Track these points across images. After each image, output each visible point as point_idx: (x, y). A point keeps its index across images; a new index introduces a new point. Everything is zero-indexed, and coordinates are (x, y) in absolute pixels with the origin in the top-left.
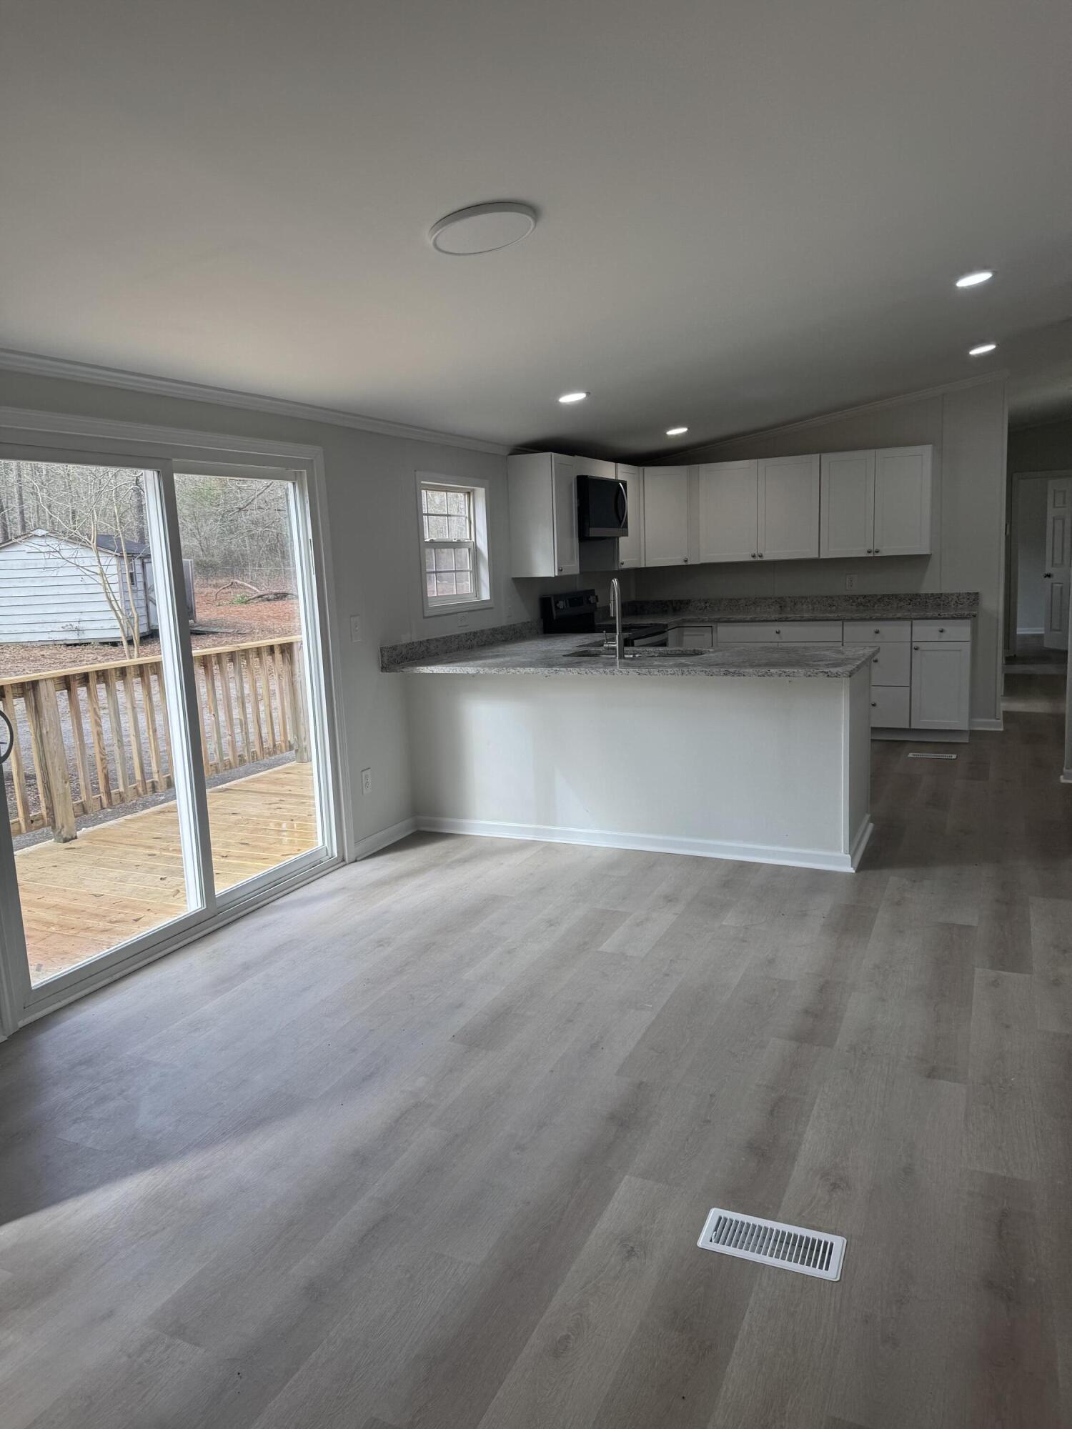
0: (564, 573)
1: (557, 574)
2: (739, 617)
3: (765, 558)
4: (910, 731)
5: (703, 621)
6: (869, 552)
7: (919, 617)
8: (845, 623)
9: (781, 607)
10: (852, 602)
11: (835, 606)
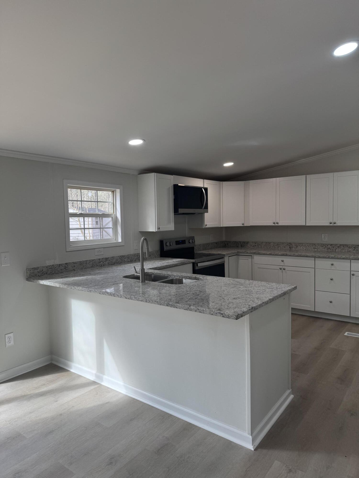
0: (161, 230)
1: (157, 231)
2: (264, 252)
3: (280, 224)
4: (350, 317)
5: (247, 253)
6: (331, 223)
7: (354, 258)
8: (316, 259)
9: (290, 247)
10: (325, 247)
11: (316, 249)
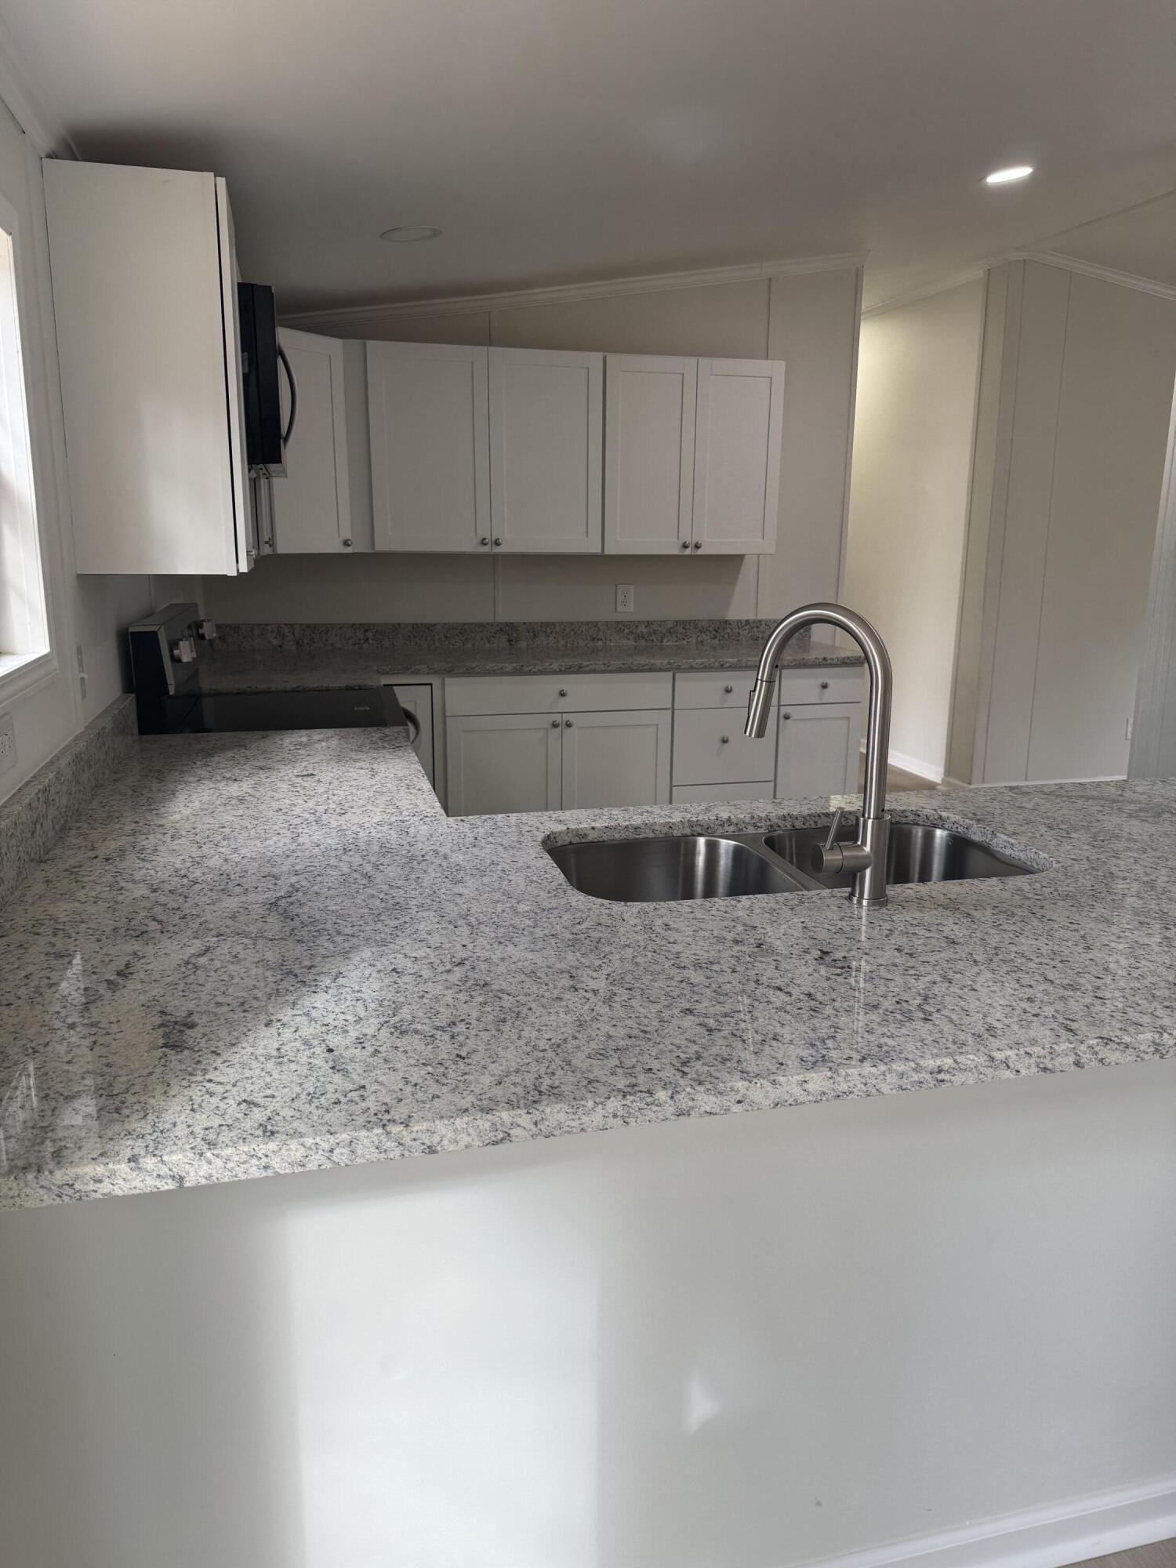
5: (416, 673)
6: (685, 547)
8: (678, 676)
10: (628, 634)
11: (601, 640)
